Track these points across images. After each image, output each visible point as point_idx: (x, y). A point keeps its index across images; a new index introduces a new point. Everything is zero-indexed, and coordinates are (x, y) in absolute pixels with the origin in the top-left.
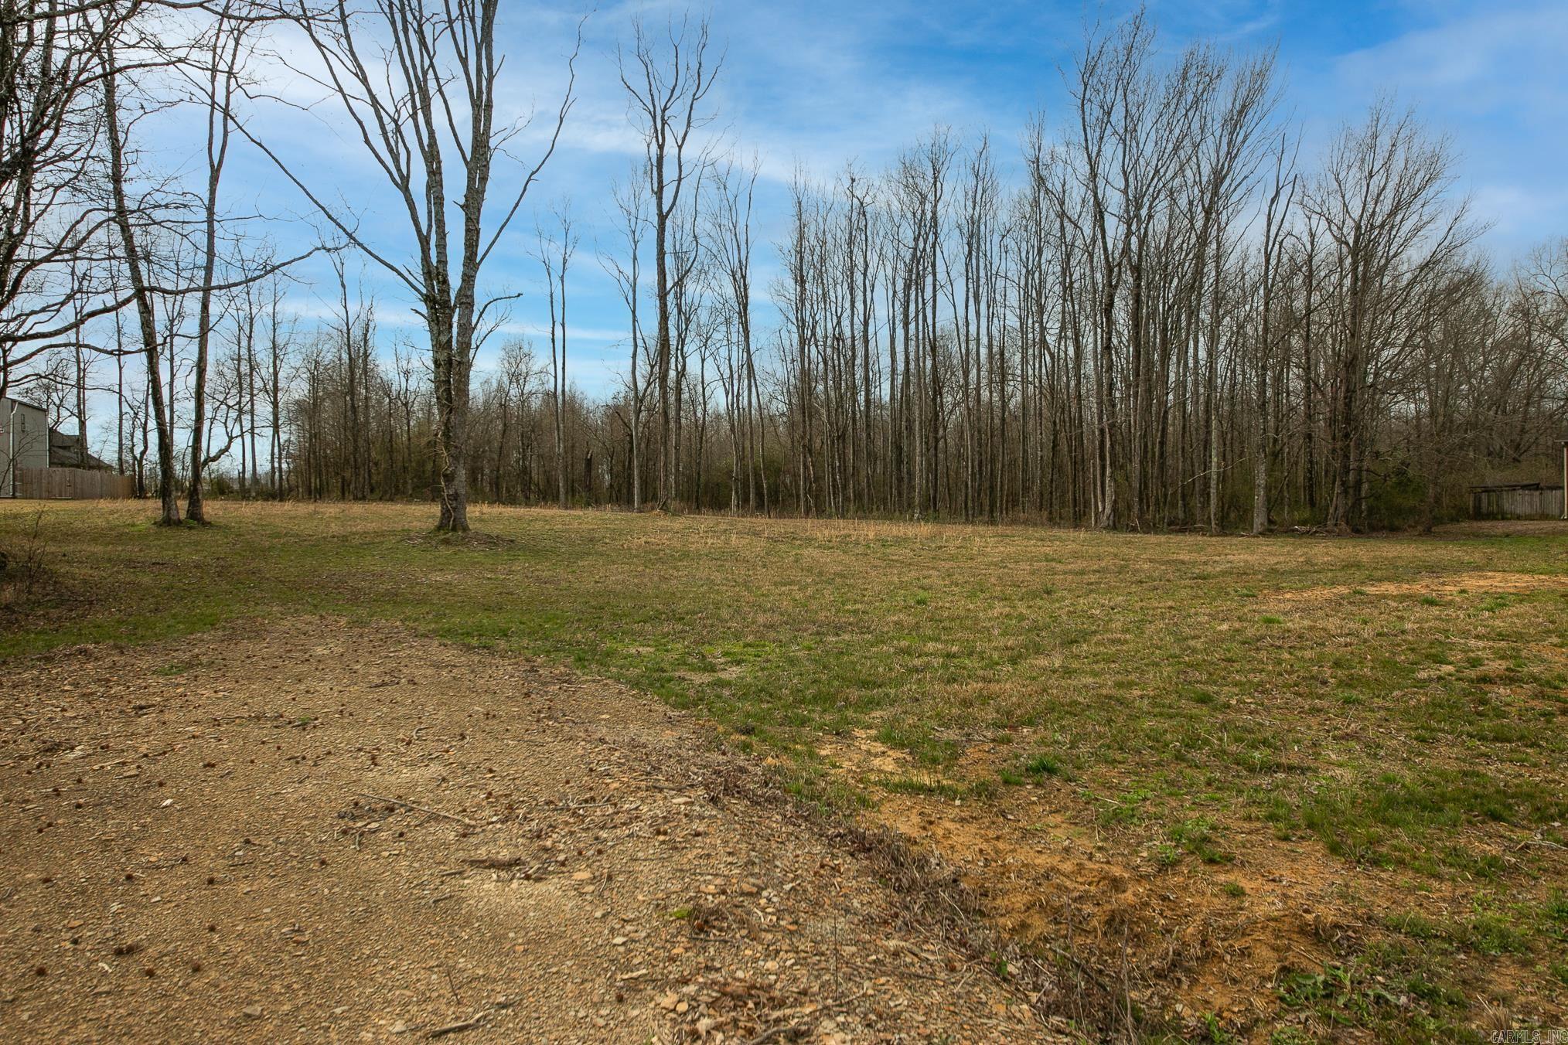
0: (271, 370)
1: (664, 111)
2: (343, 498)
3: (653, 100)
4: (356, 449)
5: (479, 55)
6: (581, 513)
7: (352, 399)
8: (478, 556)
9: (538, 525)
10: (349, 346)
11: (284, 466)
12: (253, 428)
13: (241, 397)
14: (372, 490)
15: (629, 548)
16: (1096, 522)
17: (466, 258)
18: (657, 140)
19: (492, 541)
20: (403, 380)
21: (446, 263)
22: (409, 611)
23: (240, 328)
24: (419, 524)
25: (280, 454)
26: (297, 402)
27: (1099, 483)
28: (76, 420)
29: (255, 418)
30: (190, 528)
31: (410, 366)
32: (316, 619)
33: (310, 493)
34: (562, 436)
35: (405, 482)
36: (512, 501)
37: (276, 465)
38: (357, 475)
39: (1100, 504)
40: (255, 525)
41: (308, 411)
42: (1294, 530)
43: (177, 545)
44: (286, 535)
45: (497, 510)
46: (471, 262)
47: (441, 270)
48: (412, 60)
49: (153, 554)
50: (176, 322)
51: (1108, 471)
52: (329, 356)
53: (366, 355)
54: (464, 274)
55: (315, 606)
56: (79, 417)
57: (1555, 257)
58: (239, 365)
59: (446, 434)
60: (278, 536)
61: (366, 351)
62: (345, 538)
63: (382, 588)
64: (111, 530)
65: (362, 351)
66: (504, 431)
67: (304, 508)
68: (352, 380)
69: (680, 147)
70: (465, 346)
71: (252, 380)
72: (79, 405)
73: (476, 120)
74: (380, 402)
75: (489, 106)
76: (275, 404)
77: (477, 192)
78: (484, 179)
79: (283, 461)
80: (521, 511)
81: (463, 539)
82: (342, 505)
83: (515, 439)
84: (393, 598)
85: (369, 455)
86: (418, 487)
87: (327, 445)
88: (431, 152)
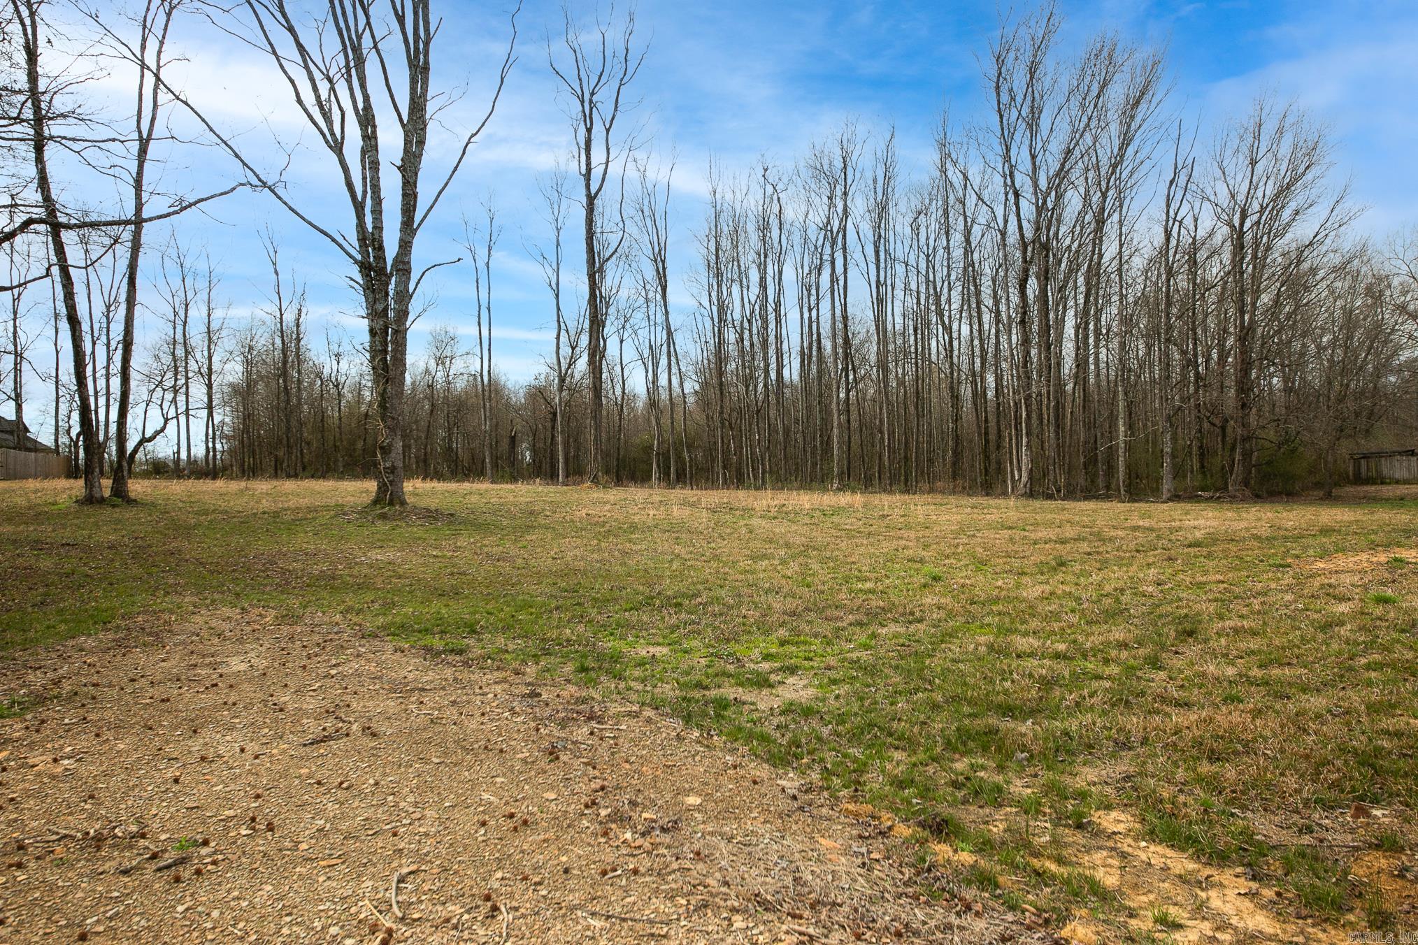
0: (206, 353)
1: (593, 94)
2: (276, 476)
3: (581, 84)
4: (289, 428)
5: (416, 14)
6: (513, 487)
7: (285, 381)
8: (417, 531)
9: (475, 498)
10: (282, 331)
11: (218, 446)
12: (187, 410)
13: (176, 380)
14: (304, 469)
15: (572, 521)
16: (1013, 490)
17: (403, 223)
18: (586, 124)
19: (432, 515)
20: (335, 363)
21: (381, 229)
22: (350, 599)
23: (176, 314)
24: (352, 499)
25: (214, 434)
26: (231, 385)
27: (1015, 453)
28: (13, 404)
29: (190, 400)
30: (114, 506)
31: (341, 350)
32: (235, 613)
33: (243, 472)
34: (488, 414)
35: (336, 461)
36: (439, 477)
37: (211, 445)
38: (290, 453)
39: (1016, 472)
40: (184, 502)
41: (243, 393)
42: (1198, 496)
43: (96, 524)
44: (214, 511)
45: (429, 485)
46: (408, 228)
47: (376, 236)
48: (346, 21)
49: (67, 535)
50: (112, 308)
51: (1025, 440)
52: (262, 341)
53: (298, 339)
54: (401, 240)
55: (238, 595)
56: (16, 400)
57: (1408, 242)
58: (174, 349)
59: (383, 405)
60: (206, 512)
61: (298, 334)
62: (276, 515)
63: (316, 570)
64: (29, 509)
65: (294, 336)
66: (432, 411)
67: (234, 486)
68: (285, 362)
69: (608, 130)
70: (403, 314)
71: (187, 363)
72: (16, 389)
73: (413, 82)
74: (312, 384)
75: (426, 69)
76: (210, 386)
77: (414, 155)
78: (421, 143)
79: (217, 441)
80: (453, 486)
81: (401, 513)
82: (275, 483)
83: (441, 418)
84: (330, 582)
85: (302, 434)
86: (349, 465)
87: (261, 425)
88: (365, 115)
